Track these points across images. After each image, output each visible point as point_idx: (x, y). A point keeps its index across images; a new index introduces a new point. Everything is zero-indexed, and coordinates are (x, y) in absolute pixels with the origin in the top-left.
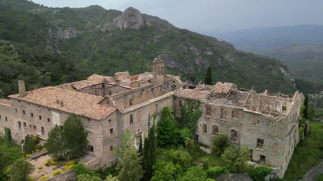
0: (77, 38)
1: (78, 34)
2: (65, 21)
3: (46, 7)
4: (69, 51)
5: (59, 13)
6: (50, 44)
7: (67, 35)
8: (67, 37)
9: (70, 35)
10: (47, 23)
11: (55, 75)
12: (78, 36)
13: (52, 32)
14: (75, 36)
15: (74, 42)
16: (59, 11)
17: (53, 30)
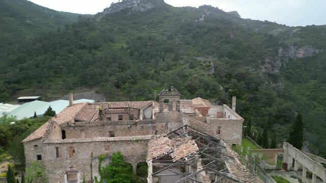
0: (313, 57)
1: (315, 53)
2: (303, 40)
3: (288, 27)
4: (297, 70)
5: (299, 32)
6: (269, 63)
7: (301, 53)
8: (301, 56)
9: (304, 54)
10: (280, 42)
11: (238, 93)
12: (314, 55)
13: (283, 51)
14: (311, 56)
15: (308, 62)
16: (300, 29)
17: (284, 49)
